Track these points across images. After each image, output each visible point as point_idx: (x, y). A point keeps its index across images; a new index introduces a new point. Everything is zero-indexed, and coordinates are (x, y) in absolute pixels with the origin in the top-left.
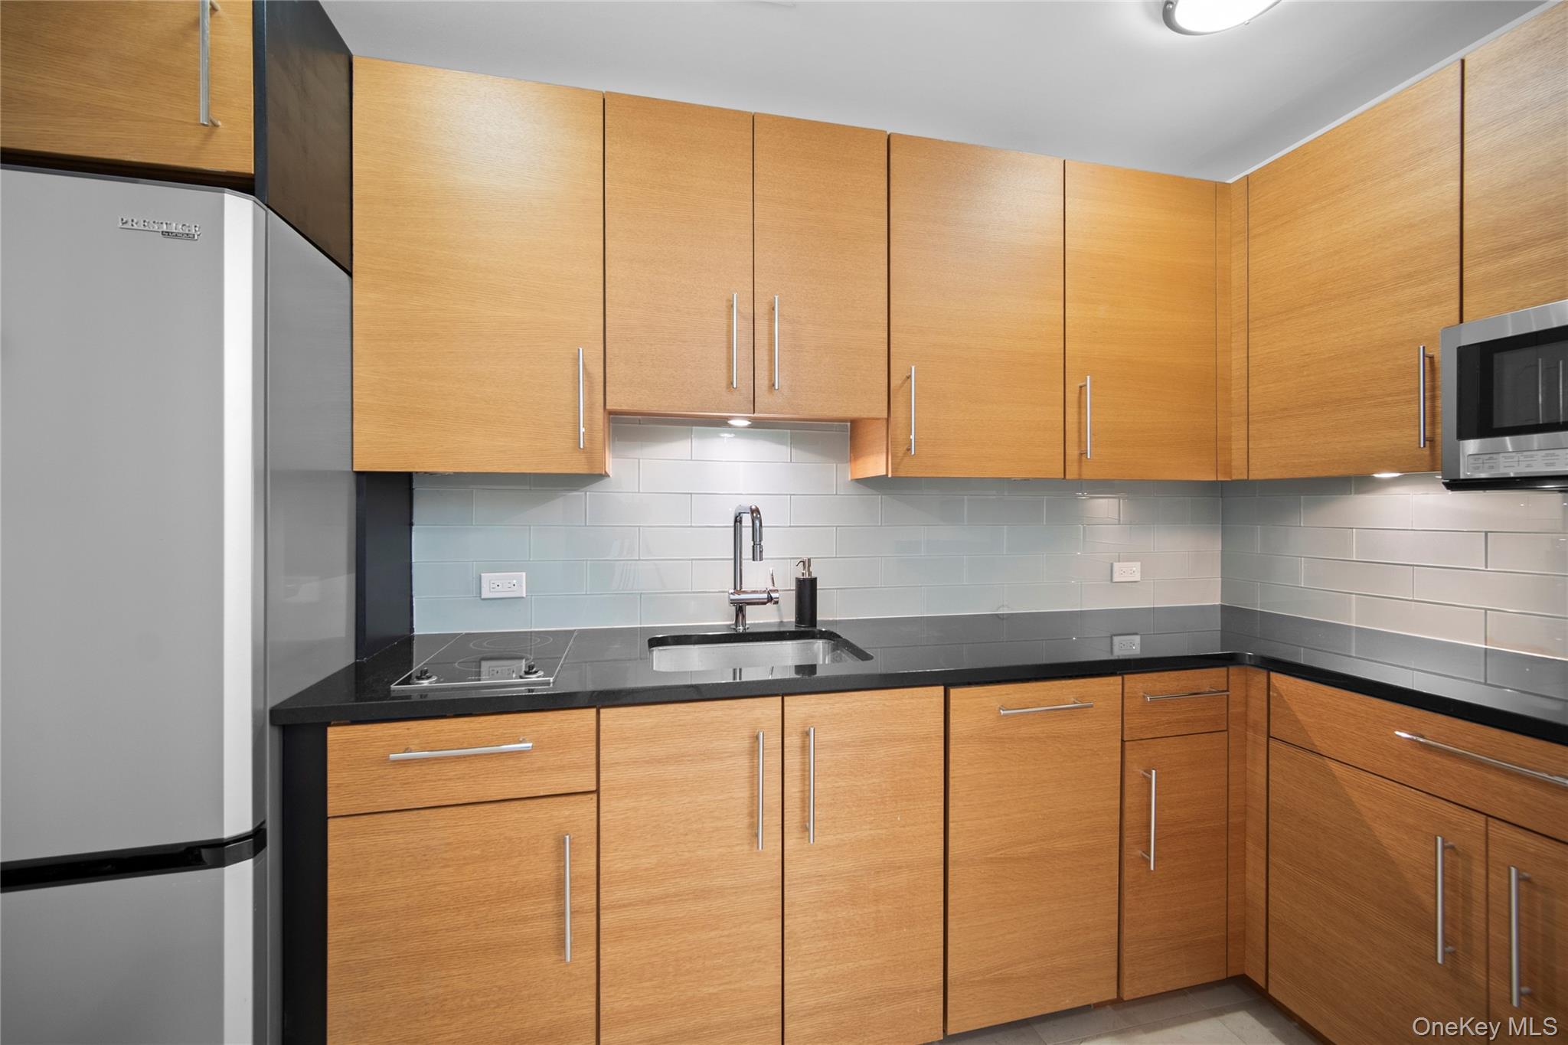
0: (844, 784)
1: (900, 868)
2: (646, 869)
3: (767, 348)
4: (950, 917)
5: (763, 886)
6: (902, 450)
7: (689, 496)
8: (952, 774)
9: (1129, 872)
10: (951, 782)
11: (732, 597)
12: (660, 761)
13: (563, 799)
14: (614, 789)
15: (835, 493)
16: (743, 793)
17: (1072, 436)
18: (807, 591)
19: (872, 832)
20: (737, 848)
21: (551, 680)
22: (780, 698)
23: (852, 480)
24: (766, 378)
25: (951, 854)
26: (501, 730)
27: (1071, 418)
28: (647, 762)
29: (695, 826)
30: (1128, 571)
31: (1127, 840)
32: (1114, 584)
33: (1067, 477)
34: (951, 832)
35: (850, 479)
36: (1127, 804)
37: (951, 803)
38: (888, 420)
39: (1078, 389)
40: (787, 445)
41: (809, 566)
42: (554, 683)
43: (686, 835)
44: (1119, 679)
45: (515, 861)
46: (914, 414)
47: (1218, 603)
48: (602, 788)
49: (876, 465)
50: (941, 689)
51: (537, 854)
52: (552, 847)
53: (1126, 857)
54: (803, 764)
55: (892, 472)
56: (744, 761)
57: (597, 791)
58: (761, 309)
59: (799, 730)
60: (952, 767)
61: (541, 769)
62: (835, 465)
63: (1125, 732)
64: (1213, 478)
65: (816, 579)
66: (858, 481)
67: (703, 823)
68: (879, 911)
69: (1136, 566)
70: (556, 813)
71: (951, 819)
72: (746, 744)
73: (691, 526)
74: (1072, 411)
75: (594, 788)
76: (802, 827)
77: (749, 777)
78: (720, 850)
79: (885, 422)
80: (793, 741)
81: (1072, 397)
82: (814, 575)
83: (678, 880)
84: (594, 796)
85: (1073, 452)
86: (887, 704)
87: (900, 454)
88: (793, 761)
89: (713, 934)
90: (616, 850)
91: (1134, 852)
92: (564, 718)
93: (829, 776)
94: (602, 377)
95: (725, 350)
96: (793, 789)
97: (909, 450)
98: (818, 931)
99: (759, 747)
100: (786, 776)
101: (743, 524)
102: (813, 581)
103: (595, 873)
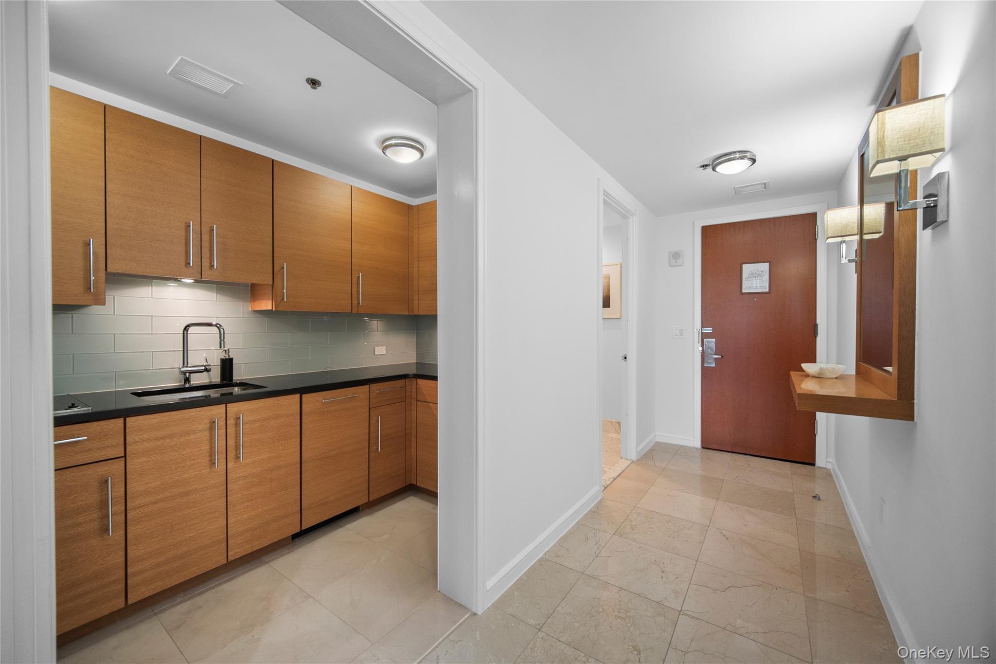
0: (255, 437)
1: (281, 467)
2: (154, 488)
3: (208, 248)
4: (303, 484)
5: (217, 485)
6: (279, 299)
7: (151, 317)
8: (303, 428)
9: (372, 455)
10: (303, 431)
11: (182, 369)
12: (162, 438)
13: (104, 462)
14: (134, 454)
15: (242, 316)
16: (206, 447)
17: (355, 296)
18: (227, 365)
19: (269, 455)
20: (203, 471)
21: (90, 408)
22: (225, 405)
23: (252, 311)
24: (208, 262)
25: (303, 459)
26: (63, 434)
27: (355, 289)
28: (154, 439)
29: (181, 465)
30: (381, 350)
31: (371, 444)
32: (375, 356)
33: (353, 312)
34: (303, 450)
35: (250, 310)
36: (371, 431)
37: (303, 439)
38: (273, 285)
39: (357, 278)
40: (214, 292)
41: (229, 352)
42: (91, 410)
43: (177, 469)
44: (368, 386)
45: (73, 497)
46: (285, 285)
47: (415, 361)
48: (127, 454)
49: (267, 305)
50: (298, 395)
51: (87, 491)
52: (97, 486)
53: (371, 450)
54: (236, 431)
55: (275, 308)
56: (207, 433)
57: (125, 456)
58: (205, 230)
59: (235, 417)
60: (303, 425)
61: (89, 450)
62: (242, 303)
63: (371, 405)
64: (407, 314)
65: (232, 359)
66: (255, 311)
67: (185, 463)
68: (272, 486)
69: (384, 348)
70: (99, 470)
71: (303, 445)
72: (207, 426)
73: (152, 334)
74: (354, 286)
75: (123, 455)
76: (236, 457)
77: (210, 440)
78: (195, 473)
79: (271, 287)
80: (231, 422)
81: (355, 281)
82: (231, 357)
83: (172, 490)
84: (123, 459)
85: (355, 302)
86: (275, 402)
87: (279, 301)
88: (231, 430)
89: (191, 510)
90: (136, 482)
91: (373, 448)
92: (104, 424)
93: (249, 434)
94: (105, 255)
95: (184, 247)
96: (231, 442)
97: (283, 299)
98: (244, 499)
99: (215, 426)
100: (228, 437)
101: (189, 332)
102: (231, 360)
103: (124, 495)
